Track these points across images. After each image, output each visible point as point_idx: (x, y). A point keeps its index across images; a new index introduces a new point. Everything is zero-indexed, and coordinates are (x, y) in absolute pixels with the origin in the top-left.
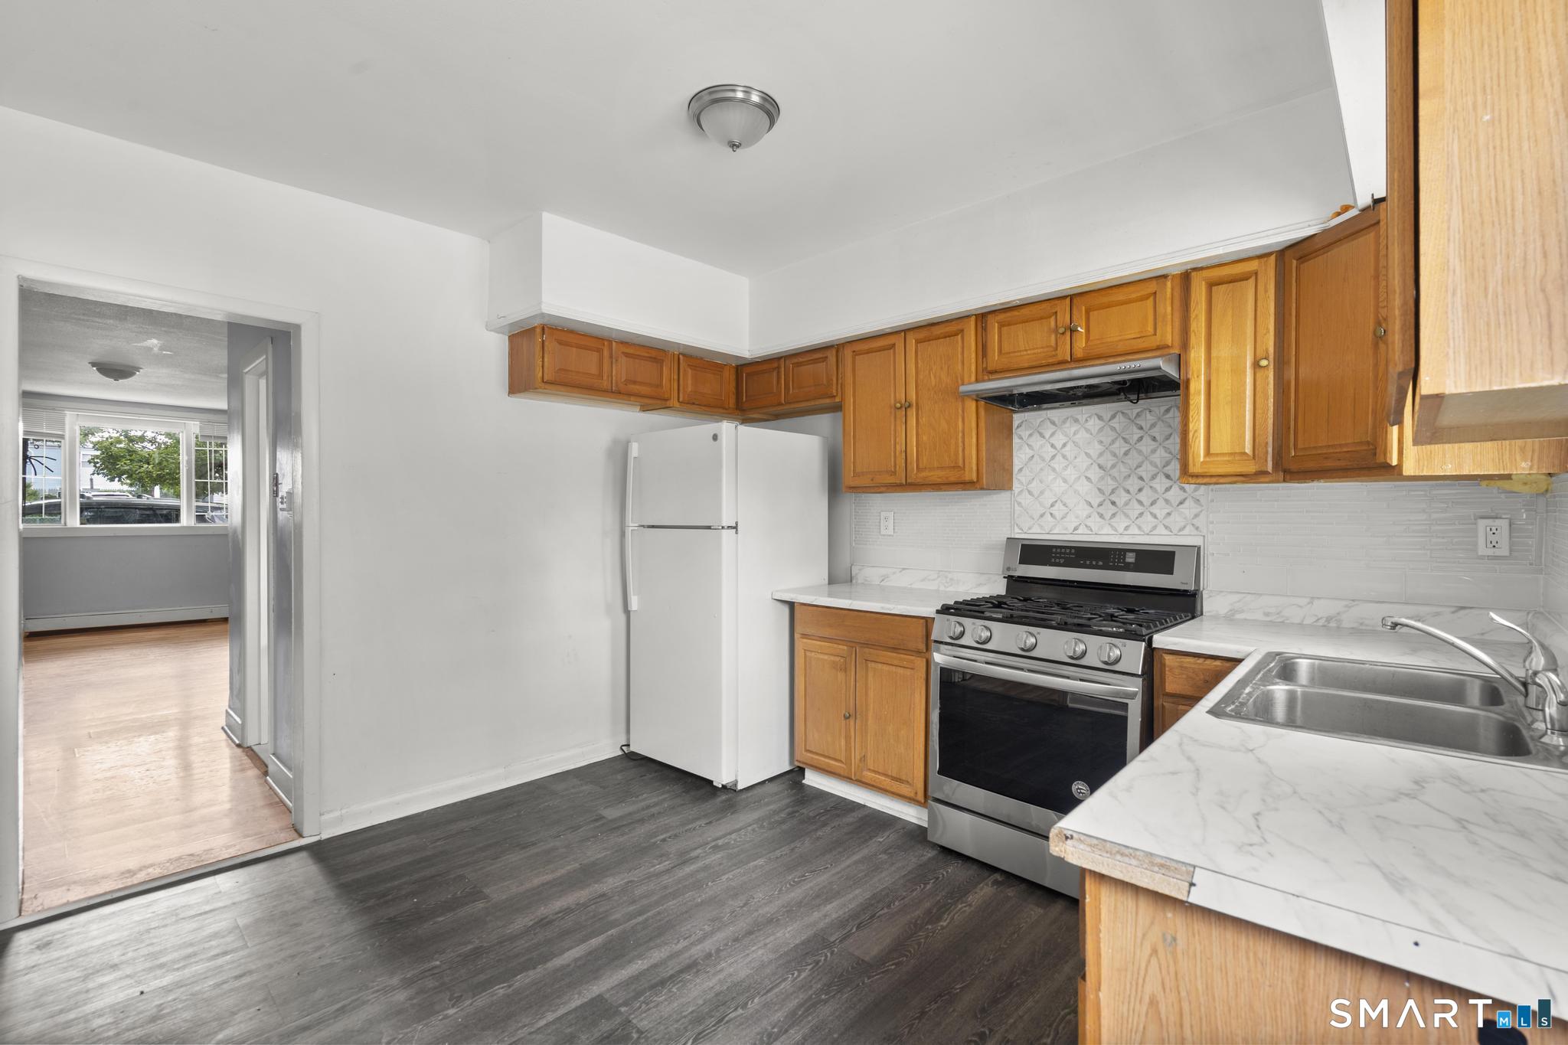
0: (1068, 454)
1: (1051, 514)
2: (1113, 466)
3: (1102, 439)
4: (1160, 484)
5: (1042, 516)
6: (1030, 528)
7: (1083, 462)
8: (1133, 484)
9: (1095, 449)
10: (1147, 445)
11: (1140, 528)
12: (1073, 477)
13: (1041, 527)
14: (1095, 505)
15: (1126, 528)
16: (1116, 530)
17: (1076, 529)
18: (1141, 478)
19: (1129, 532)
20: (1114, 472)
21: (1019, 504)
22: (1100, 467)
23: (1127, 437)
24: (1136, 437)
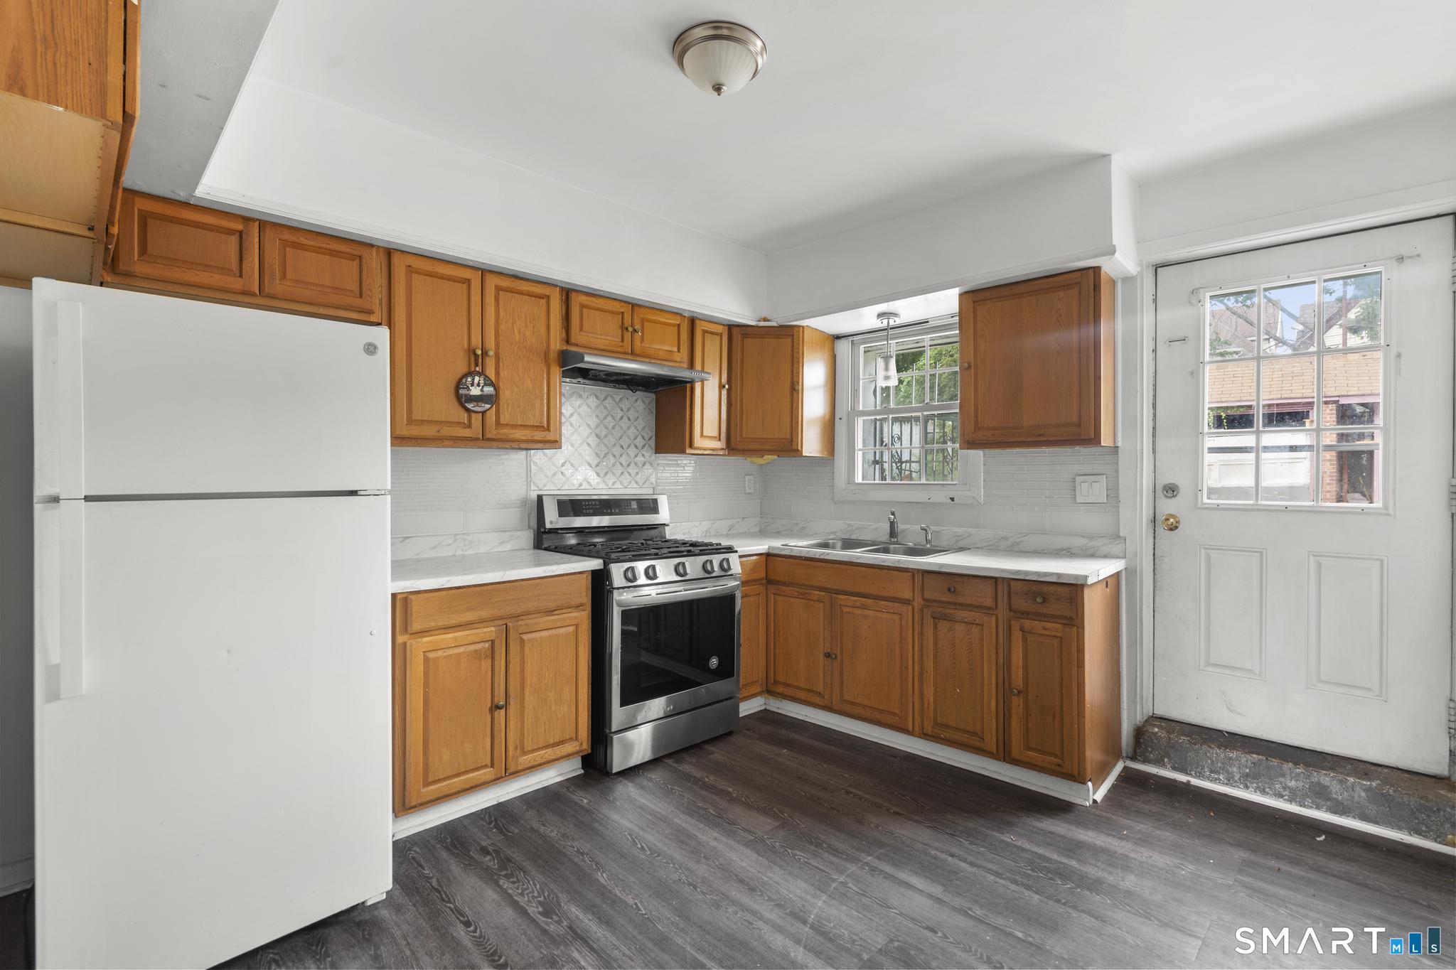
0: (574, 423)
1: (562, 473)
2: (606, 436)
3: (599, 414)
4: (632, 451)
5: (554, 475)
6: (544, 486)
7: (585, 431)
8: (617, 450)
9: (593, 421)
10: (625, 423)
11: (621, 483)
12: (578, 442)
13: (554, 484)
14: (594, 465)
15: (613, 484)
16: (607, 485)
17: (581, 485)
18: (622, 447)
19: (615, 487)
20: (606, 441)
21: (535, 464)
22: (597, 436)
23: (614, 415)
24: (619, 416)
